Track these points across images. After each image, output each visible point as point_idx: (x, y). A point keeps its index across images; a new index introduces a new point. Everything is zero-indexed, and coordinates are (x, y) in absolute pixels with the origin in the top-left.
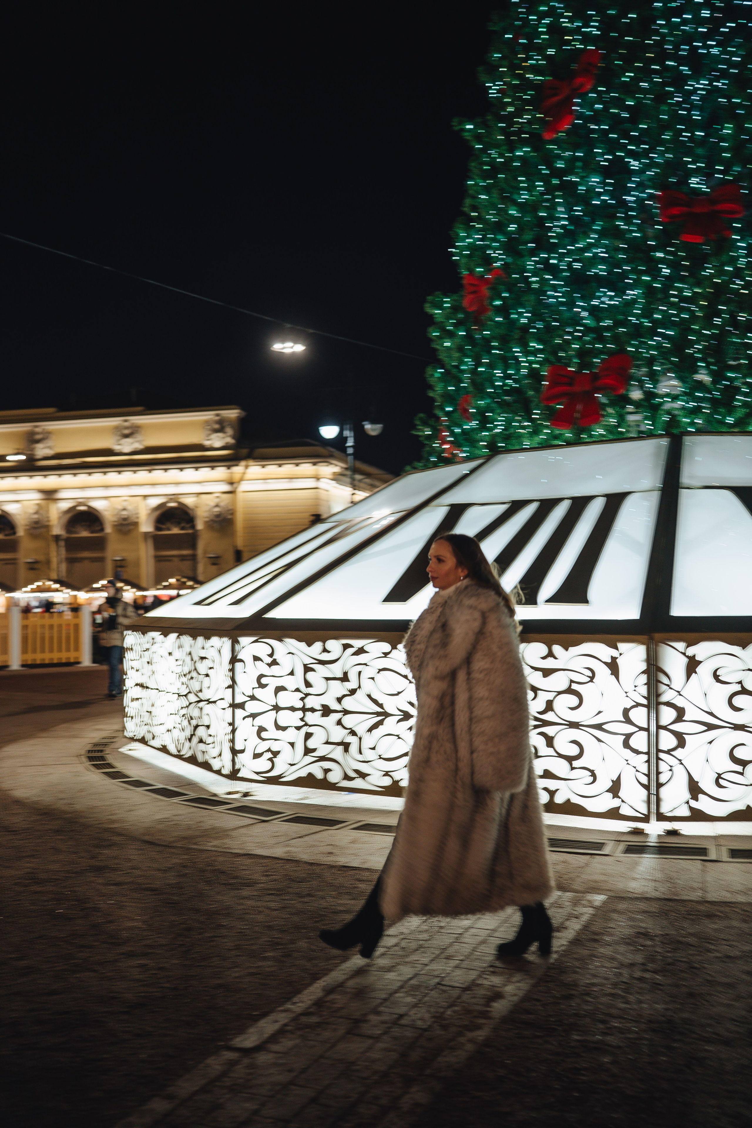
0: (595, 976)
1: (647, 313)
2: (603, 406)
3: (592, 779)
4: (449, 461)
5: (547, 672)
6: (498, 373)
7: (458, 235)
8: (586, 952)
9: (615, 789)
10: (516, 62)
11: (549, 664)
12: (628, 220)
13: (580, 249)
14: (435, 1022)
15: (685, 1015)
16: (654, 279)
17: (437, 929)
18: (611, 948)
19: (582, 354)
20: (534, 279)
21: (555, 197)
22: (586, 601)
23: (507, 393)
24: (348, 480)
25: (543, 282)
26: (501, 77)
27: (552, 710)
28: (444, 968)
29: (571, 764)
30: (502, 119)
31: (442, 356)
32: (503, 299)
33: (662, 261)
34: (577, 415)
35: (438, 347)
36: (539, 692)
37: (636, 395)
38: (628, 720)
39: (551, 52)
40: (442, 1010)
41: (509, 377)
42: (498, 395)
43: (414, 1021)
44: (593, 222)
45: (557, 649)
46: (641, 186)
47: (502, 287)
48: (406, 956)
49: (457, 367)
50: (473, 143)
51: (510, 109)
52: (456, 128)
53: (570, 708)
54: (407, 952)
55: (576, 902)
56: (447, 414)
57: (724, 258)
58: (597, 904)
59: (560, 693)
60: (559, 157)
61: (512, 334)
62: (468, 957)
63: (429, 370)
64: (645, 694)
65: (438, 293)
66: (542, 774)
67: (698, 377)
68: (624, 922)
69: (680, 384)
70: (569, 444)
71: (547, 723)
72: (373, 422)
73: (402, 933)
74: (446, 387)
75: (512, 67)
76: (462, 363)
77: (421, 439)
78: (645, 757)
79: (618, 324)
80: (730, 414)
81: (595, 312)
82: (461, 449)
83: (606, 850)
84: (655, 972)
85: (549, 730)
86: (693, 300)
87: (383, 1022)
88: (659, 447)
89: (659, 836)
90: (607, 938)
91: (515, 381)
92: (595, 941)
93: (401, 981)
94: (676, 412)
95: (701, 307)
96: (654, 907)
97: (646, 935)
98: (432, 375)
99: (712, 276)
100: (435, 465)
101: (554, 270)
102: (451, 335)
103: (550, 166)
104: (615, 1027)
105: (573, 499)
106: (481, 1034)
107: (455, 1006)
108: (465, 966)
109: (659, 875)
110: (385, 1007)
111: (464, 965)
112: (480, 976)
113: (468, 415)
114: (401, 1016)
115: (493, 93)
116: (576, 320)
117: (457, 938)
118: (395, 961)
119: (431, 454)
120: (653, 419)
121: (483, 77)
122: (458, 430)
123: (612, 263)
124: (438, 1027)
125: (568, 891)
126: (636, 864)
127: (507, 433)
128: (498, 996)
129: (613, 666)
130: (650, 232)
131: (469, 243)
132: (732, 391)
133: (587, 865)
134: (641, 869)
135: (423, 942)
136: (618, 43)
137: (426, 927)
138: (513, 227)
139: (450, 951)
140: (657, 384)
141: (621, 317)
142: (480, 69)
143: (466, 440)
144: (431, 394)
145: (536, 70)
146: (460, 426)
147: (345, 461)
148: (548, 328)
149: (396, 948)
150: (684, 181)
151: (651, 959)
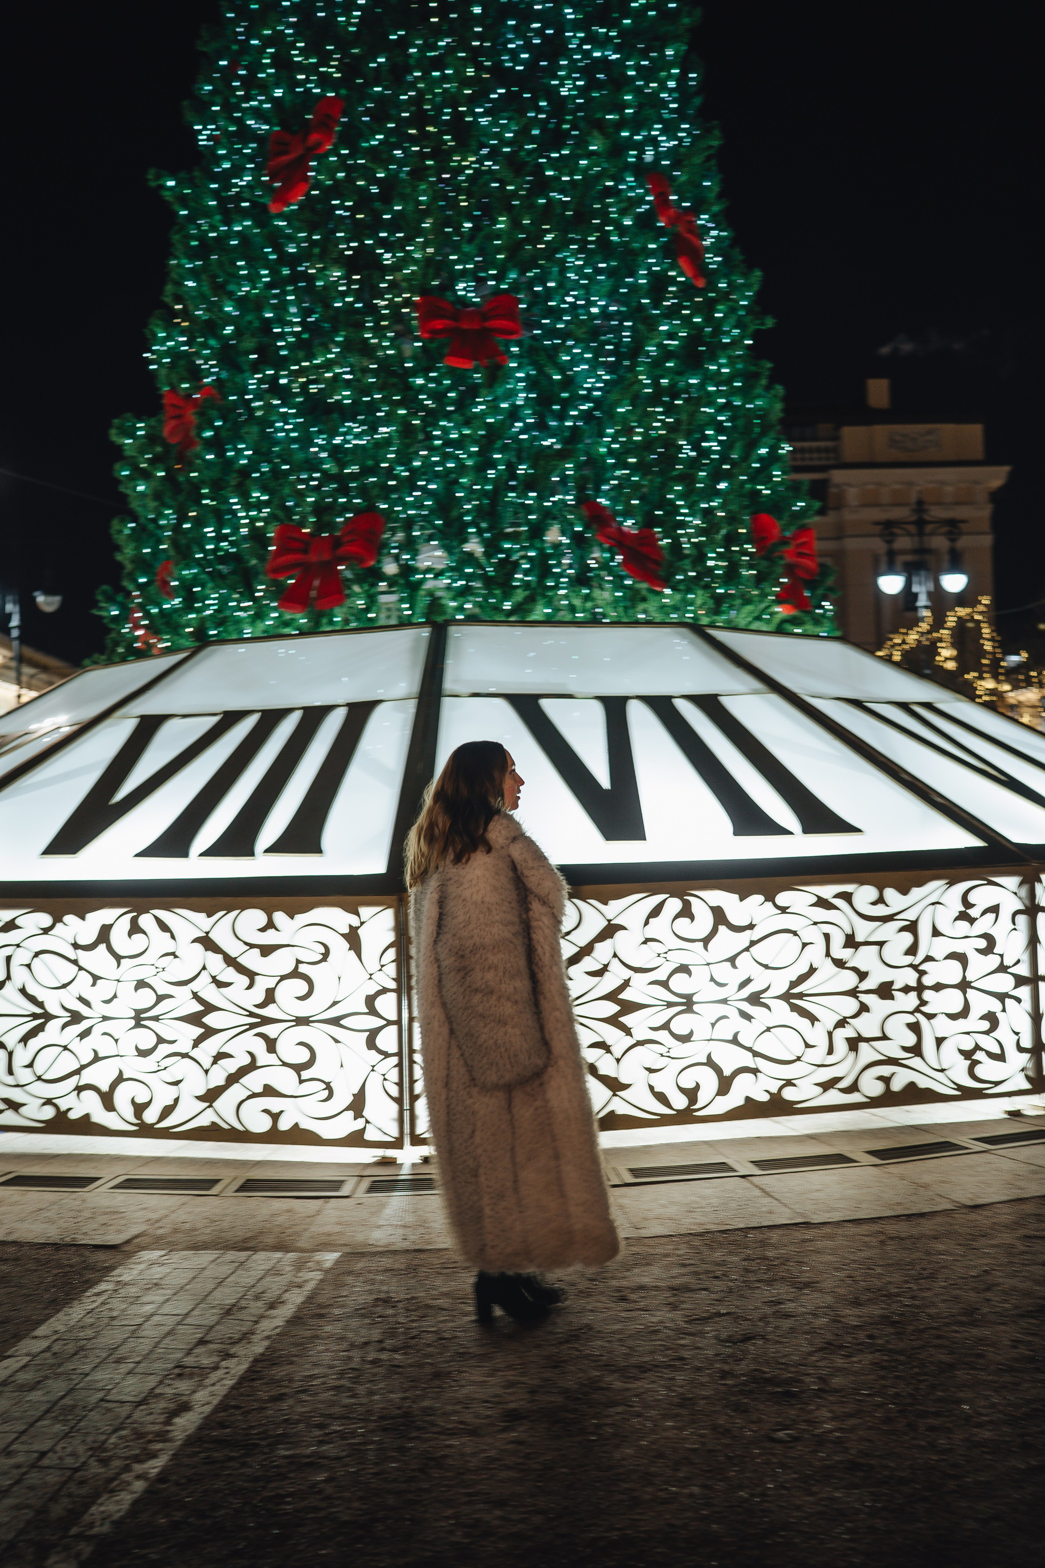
0: (315, 1365)
1: (404, 458)
2: (348, 583)
3: (326, 1092)
4: (142, 654)
5: (266, 950)
6: (209, 531)
7: (154, 335)
8: (308, 1333)
9: (357, 1105)
10: (233, 100)
11: (269, 938)
12: (378, 331)
13: (318, 366)
14: (91, 1456)
15: (426, 1403)
16: (413, 414)
17: (106, 1321)
18: (340, 1325)
19: (319, 509)
20: (258, 404)
21: (285, 293)
22: (318, 850)
23: (222, 560)
24: (13, 674)
25: (269, 408)
26: (213, 118)
27: (274, 1002)
28: (111, 1376)
29: (299, 1076)
30: (214, 178)
31: (135, 505)
32: (216, 429)
33: (422, 389)
34: (313, 594)
35: (128, 492)
36: (257, 977)
37: (390, 568)
38: (373, 1011)
39: (278, 93)
40: (103, 1437)
41: (225, 538)
42: (210, 564)
43: (60, 1458)
44: (335, 331)
45: (279, 917)
46: (394, 287)
47: (214, 413)
48: (60, 1365)
49: (155, 521)
50: (176, 207)
51: (227, 165)
52: (153, 184)
53: (298, 998)
54: (60, 1359)
55: (299, 1266)
56: (140, 587)
57: (500, 391)
58: (328, 1265)
59: (283, 978)
60: (291, 239)
61: (227, 478)
62: (146, 1357)
63: (115, 524)
64: (394, 975)
65: (129, 415)
66: (261, 1090)
67: (468, 547)
68: (359, 1286)
69: (445, 555)
70: (303, 633)
71: (267, 1021)
72: (48, 592)
73: (56, 1332)
74: (138, 548)
75: (229, 108)
76: (160, 515)
77: (105, 621)
78: (395, 1060)
79: (366, 471)
80: (506, 597)
81: (336, 452)
82: (160, 636)
83: (345, 1191)
84: (395, 1350)
85: (271, 1030)
86: (459, 444)
87: (18, 1466)
88: (418, 639)
89: (414, 1165)
90: (337, 1311)
91: (232, 544)
92: (321, 1316)
93: (48, 1402)
94: (439, 594)
95: (471, 455)
96: (400, 1263)
97: (387, 1301)
98: (120, 532)
99: (483, 414)
100: (123, 660)
101: (284, 394)
102: (146, 475)
103: (278, 249)
104: (336, 1432)
105: (305, 709)
106: (154, 1466)
107: (123, 1429)
108: (141, 1371)
109: (410, 1219)
110: (22, 1443)
111: (141, 1368)
112: (161, 1382)
113: (168, 589)
114: (43, 1454)
115: (203, 140)
116: (313, 464)
117: (134, 1332)
118: (42, 1374)
119: (117, 644)
120: (412, 601)
121: (189, 116)
122: (155, 611)
123: (359, 388)
124: (96, 1463)
125: (292, 1252)
126: (383, 1206)
127: (221, 616)
128: (184, 1407)
129: (353, 939)
130: (407, 350)
131: (170, 348)
132: (508, 567)
133: (319, 1212)
134: (388, 1211)
135: (85, 1342)
136: (362, 94)
137: (92, 1320)
138: (229, 330)
139: (122, 1351)
140: (416, 555)
141: (370, 463)
142: (185, 103)
143: (168, 624)
144: (119, 557)
145: (257, 113)
146: (159, 605)
147: (9, 647)
148: (275, 472)
149: (48, 1355)
150: (449, 286)
151: (391, 1333)
